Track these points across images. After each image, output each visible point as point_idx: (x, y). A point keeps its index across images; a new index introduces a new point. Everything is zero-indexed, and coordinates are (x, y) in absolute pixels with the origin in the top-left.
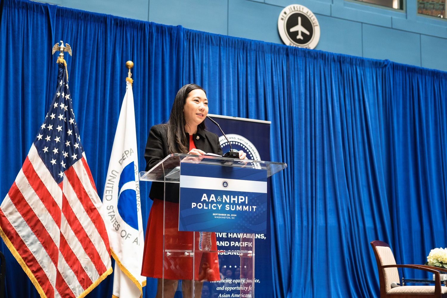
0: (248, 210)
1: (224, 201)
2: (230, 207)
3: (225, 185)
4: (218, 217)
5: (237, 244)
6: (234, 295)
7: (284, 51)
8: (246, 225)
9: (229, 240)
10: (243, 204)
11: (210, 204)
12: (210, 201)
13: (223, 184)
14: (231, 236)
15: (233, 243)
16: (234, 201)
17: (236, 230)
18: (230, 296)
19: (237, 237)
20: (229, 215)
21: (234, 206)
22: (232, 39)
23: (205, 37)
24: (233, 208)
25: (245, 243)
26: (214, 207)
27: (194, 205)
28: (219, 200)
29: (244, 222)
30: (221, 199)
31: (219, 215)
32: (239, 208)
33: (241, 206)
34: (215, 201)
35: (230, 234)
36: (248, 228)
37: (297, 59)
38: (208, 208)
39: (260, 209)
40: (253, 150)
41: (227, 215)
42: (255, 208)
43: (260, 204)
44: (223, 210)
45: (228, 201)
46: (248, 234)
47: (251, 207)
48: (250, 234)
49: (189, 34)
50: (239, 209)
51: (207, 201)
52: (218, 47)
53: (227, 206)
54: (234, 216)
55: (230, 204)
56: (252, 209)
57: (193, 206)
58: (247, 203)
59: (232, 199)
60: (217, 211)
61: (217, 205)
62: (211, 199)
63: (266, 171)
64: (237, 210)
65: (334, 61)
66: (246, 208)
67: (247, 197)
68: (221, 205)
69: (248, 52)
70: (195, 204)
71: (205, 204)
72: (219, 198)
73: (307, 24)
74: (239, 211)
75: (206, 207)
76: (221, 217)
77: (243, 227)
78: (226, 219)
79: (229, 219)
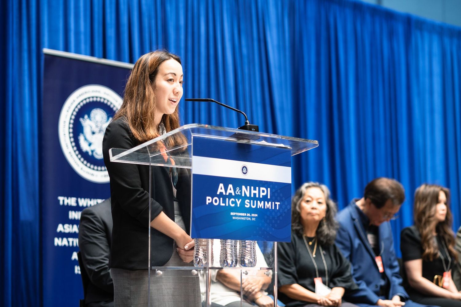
0: (270, 208)
1: (243, 195)
2: (250, 203)
3: (245, 171)
4: (236, 218)
8: (268, 229)
10: (265, 199)
11: (227, 199)
12: (227, 194)
13: (242, 170)
16: (255, 194)
17: (257, 236)
20: (249, 215)
21: (255, 201)
24: (254, 205)
26: (233, 202)
27: (209, 200)
28: (237, 193)
29: (266, 225)
30: (240, 191)
31: (238, 215)
32: (261, 205)
33: (262, 202)
34: (233, 194)
36: (271, 233)
38: (226, 204)
39: (284, 207)
41: (247, 215)
42: (279, 204)
43: (284, 199)
44: (242, 209)
45: (248, 195)
47: (273, 203)
50: (261, 207)
51: (224, 194)
53: (246, 203)
54: (255, 216)
55: (250, 198)
56: (275, 205)
57: (208, 202)
58: (269, 197)
59: (253, 192)
60: (235, 209)
61: (235, 200)
62: (229, 191)
63: (290, 151)
64: (258, 207)
66: (268, 205)
67: (269, 189)
68: (240, 200)
70: (210, 198)
71: (221, 199)
72: (237, 190)
74: (261, 208)
75: (223, 203)
76: (240, 218)
77: (265, 233)
78: (246, 220)
79: (249, 220)
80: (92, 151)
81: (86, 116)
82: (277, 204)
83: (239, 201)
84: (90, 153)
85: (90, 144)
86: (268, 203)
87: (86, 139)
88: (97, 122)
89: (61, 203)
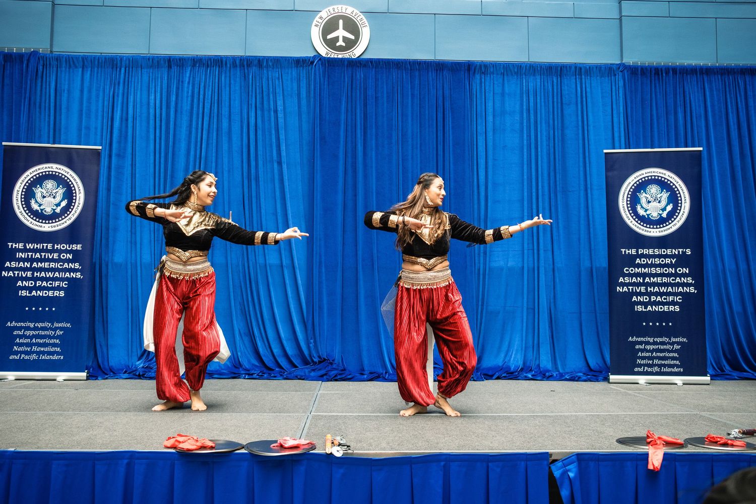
5: (44, 284)
6: (35, 341)
7: (165, 63)
9: (36, 279)
14: (37, 276)
15: (39, 283)
18: (31, 341)
19: (45, 276)
22: (99, 58)
23: (64, 59)
25: (56, 282)
35: (37, 273)
37: (183, 70)
40: (75, 180)
46: (61, 273)
48: (63, 273)
49: (45, 59)
52: (80, 70)
65: (236, 66)
69: (118, 69)
73: (352, 26)
80: (42, 210)
81: (38, 186)
84: (40, 211)
85: (40, 205)
87: (36, 202)
88: (48, 189)
89: (10, 247)
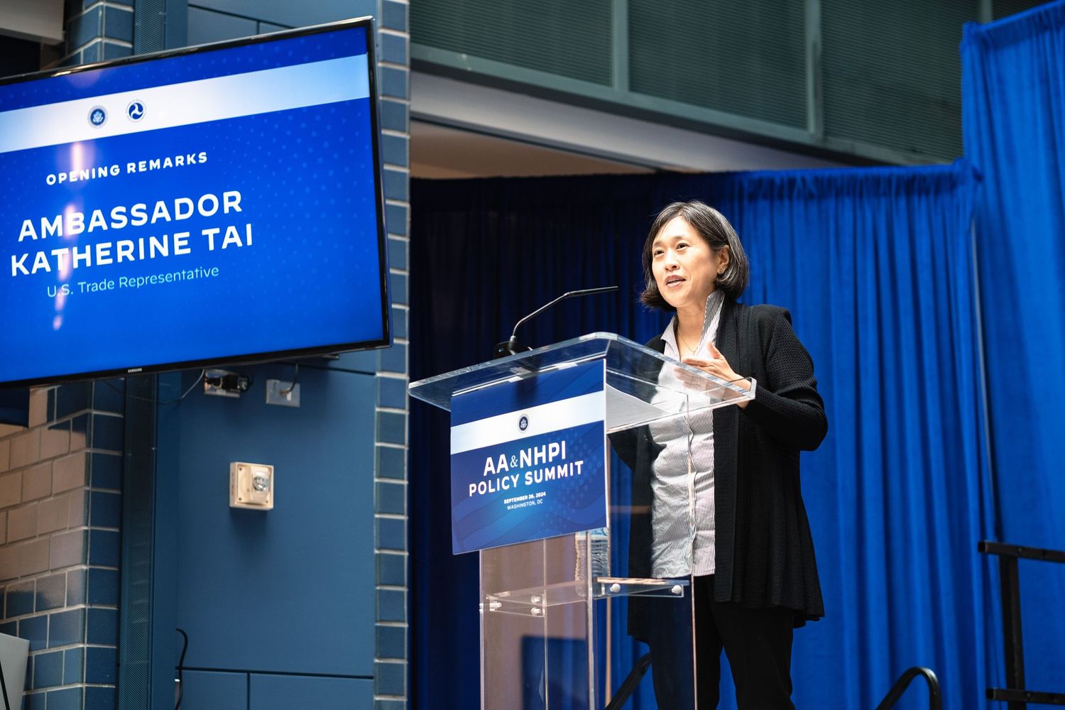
0: (567, 475)
1: (522, 466)
2: (533, 476)
3: (523, 426)
4: (513, 507)
8: (564, 512)
10: (558, 461)
12: (498, 471)
13: (520, 424)
16: (540, 459)
17: (547, 530)
20: (532, 496)
21: (541, 471)
24: (539, 477)
26: (506, 483)
27: (473, 488)
28: (513, 464)
29: (560, 506)
30: (516, 461)
31: (515, 500)
32: (550, 474)
33: (553, 468)
34: (507, 469)
36: (569, 519)
38: (496, 489)
39: (591, 466)
41: (528, 497)
42: (582, 465)
43: (590, 452)
44: (522, 489)
45: (529, 464)
47: (571, 464)
51: (494, 472)
53: (527, 477)
54: (542, 495)
55: (533, 468)
56: (575, 468)
57: (471, 492)
58: (564, 457)
59: (537, 455)
60: (513, 492)
61: (510, 479)
62: (500, 466)
64: (547, 479)
66: (563, 471)
67: (564, 443)
68: (518, 475)
70: (474, 485)
71: (490, 481)
72: (513, 461)
74: (550, 480)
75: (492, 488)
76: (518, 506)
77: (560, 520)
78: (528, 507)
79: (533, 506)
82: (577, 466)
83: (515, 478)
86: (562, 468)
